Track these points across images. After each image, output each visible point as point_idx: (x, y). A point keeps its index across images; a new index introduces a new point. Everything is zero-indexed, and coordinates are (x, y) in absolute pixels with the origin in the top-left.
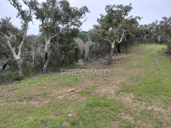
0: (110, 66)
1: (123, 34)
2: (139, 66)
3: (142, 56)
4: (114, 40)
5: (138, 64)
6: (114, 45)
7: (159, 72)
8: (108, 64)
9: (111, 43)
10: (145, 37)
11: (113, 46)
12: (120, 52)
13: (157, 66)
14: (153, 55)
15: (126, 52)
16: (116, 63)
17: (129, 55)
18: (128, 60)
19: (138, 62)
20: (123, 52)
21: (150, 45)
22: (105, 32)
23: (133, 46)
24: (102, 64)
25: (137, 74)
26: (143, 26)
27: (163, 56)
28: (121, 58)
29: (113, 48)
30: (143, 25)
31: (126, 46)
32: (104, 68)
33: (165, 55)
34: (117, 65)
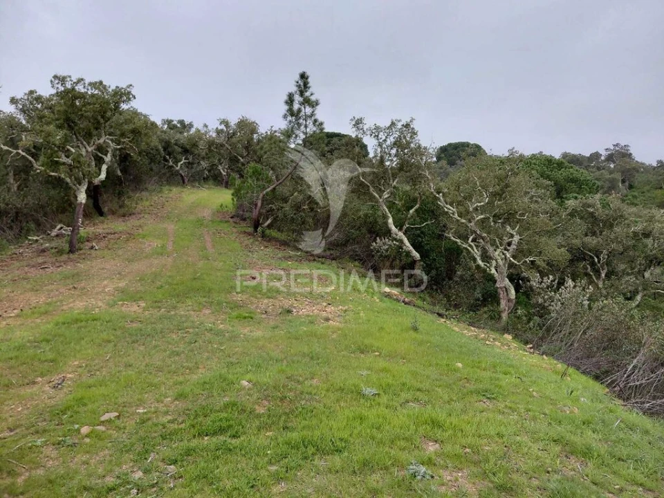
0: (76, 256)
1: (109, 155)
2: (161, 252)
3: (171, 227)
4: (84, 179)
5: (157, 246)
6: (84, 193)
7: (206, 262)
8: (71, 251)
9: (74, 187)
10: (179, 164)
11: (82, 197)
12: (101, 214)
13: (206, 249)
14: (200, 223)
15: (122, 211)
16: (92, 248)
17: (132, 222)
18: (130, 236)
19: (157, 243)
20: (113, 213)
21: (195, 190)
22: (54, 155)
23: (143, 193)
24: (45, 254)
25: (154, 269)
26: (175, 122)
27: (226, 225)
28: (107, 231)
29: (84, 201)
30: (173, 121)
31: (120, 195)
32: (57, 264)
33: (231, 220)
34: (97, 252)
